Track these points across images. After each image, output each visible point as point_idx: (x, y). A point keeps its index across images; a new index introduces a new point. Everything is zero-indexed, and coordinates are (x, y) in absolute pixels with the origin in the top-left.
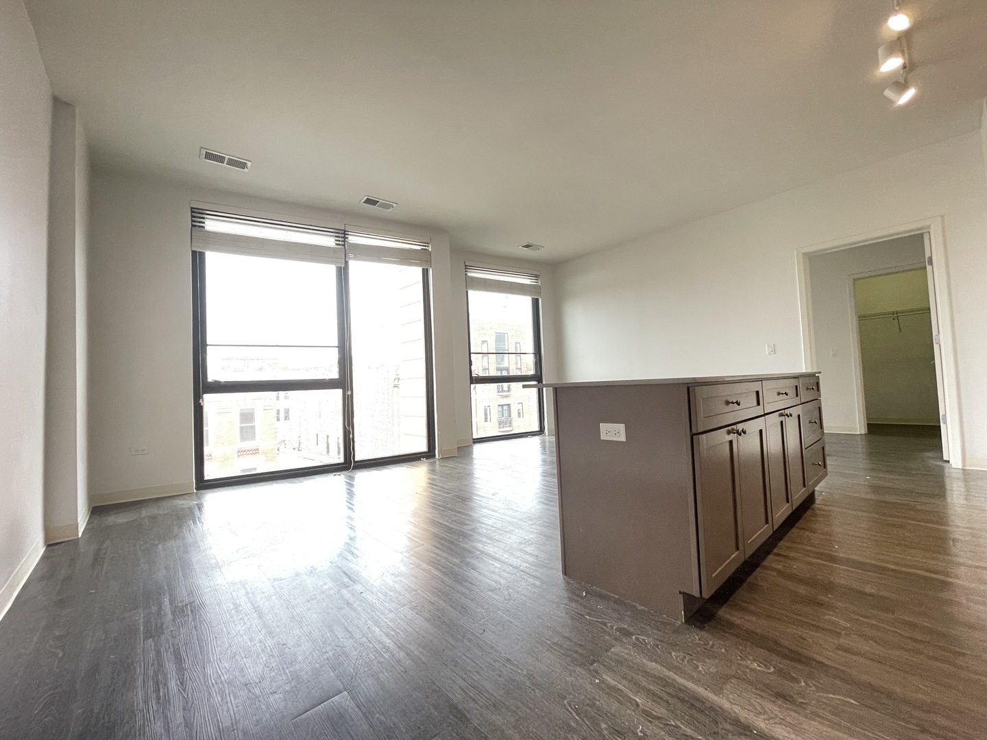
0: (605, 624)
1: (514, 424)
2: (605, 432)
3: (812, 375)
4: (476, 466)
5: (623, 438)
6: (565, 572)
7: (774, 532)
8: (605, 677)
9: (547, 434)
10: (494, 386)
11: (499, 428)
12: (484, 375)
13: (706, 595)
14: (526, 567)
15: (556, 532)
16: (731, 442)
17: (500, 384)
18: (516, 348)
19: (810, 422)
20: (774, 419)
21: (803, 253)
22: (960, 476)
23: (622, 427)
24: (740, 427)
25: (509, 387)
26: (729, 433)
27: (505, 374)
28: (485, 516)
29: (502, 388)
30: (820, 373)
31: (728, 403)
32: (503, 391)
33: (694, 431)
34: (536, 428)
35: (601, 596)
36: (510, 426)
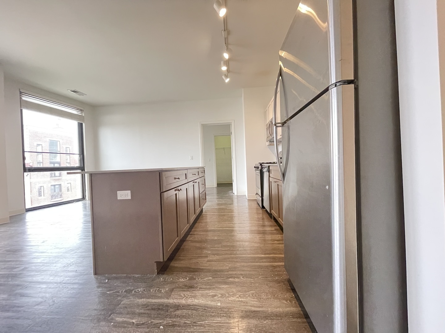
0: (119, 292)
1: (64, 195)
2: (120, 195)
3: (203, 168)
4: (28, 227)
5: (129, 197)
6: (95, 274)
7: (190, 226)
8: (117, 319)
9: (87, 199)
10: (48, 173)
11: (52, 199)
12: (38, 166)
13: (165, 260)
14: (68, 280)
15: (90, 253)
16: (176, 194)
17: (53, 172)
18: (66, 151)
19: (202, 184)
20: (191, 183)
21: (201, 124)
22: (236, 197)
23: (129, 192)
24: (179, 188)
25: (60, 174)
26: (175, 190)
27: (57, 166)
28: (35, 258)
29: (55, 175)
30: (205, 167)
31: (175, 178)
32: (55, 176)
33: (161, 191)
34: (80, 196)
35: (116, 278)
36: (60, 197)
